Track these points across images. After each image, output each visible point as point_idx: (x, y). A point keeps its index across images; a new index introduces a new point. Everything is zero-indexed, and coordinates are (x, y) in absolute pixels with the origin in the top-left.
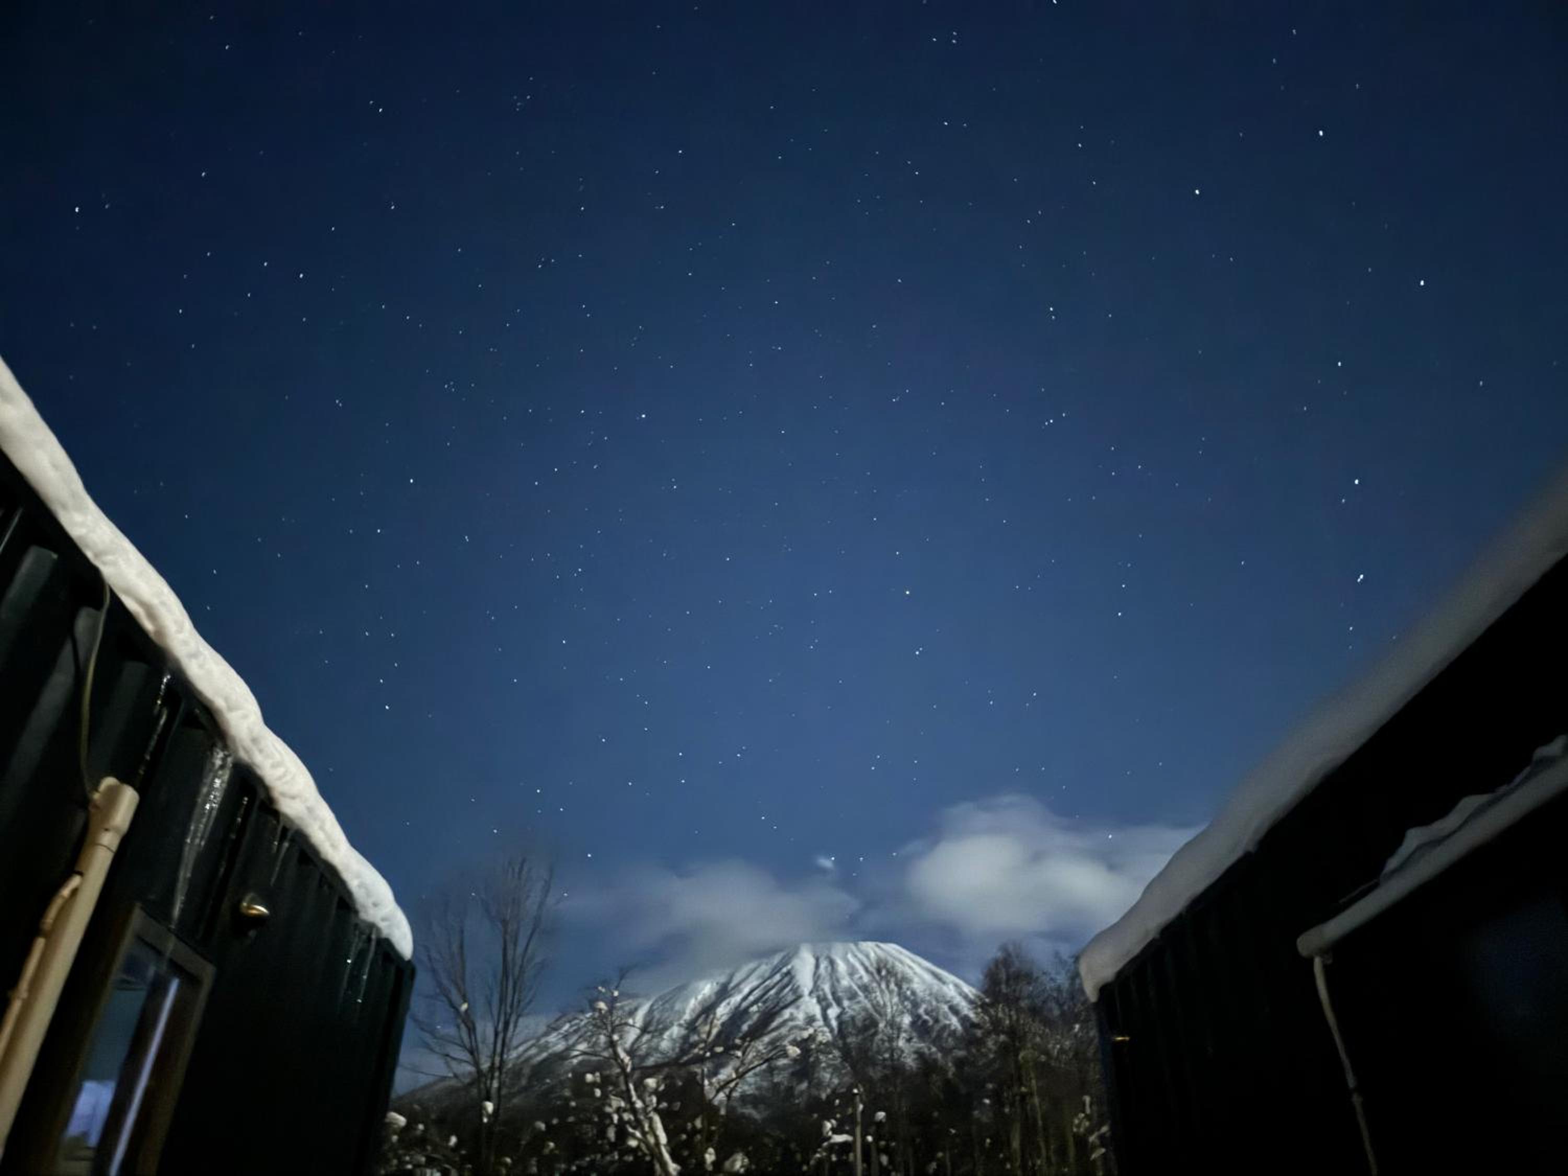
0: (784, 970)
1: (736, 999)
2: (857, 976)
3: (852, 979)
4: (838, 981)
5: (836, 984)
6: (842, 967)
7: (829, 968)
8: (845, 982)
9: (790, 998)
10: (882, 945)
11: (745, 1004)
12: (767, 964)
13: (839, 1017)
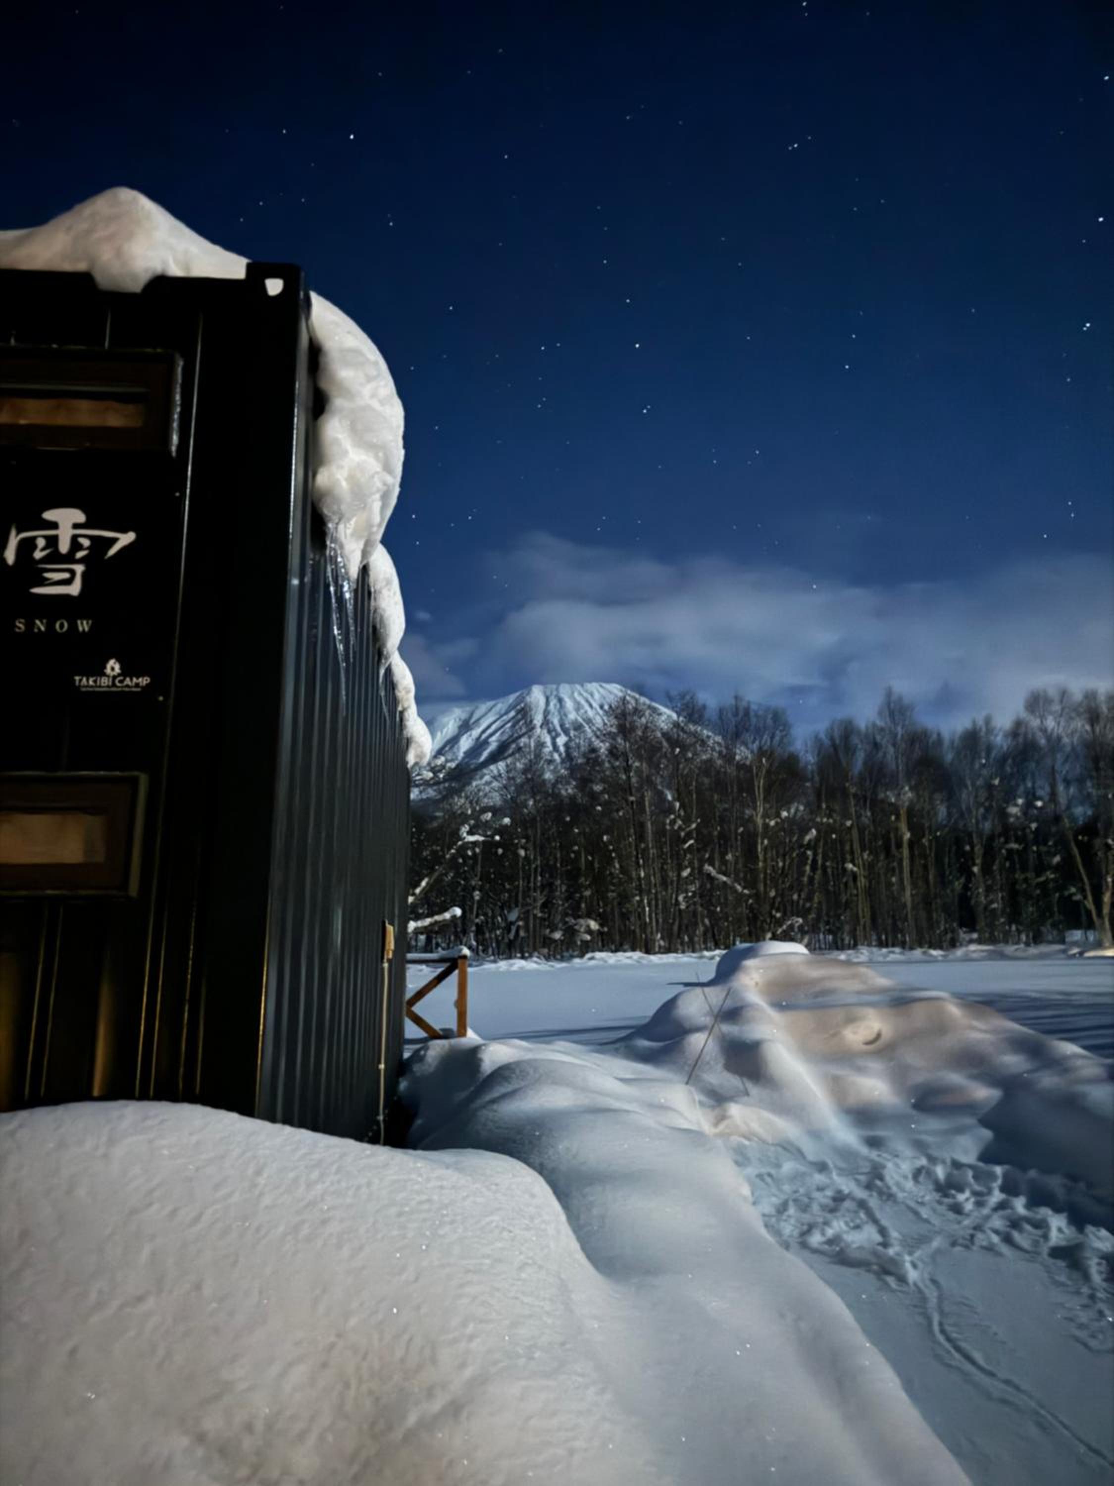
0: (519, 707)
1: (476, 733)
2: (582, 711)
3: (578, 714)
4: (566, 715)
5: (564, 717)
6: (569, 704)
7: (558, 706)
8: (572, 716)
9: (524, 730)
10: (604, 685)
11: (484, 736)
12: (503, 703)
13: (566, 745)
